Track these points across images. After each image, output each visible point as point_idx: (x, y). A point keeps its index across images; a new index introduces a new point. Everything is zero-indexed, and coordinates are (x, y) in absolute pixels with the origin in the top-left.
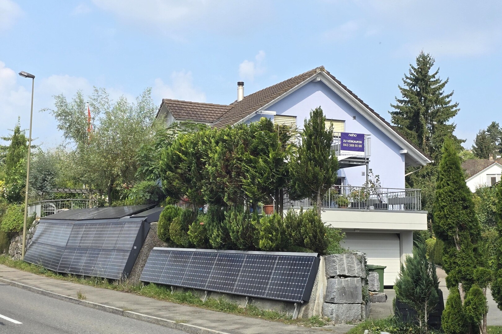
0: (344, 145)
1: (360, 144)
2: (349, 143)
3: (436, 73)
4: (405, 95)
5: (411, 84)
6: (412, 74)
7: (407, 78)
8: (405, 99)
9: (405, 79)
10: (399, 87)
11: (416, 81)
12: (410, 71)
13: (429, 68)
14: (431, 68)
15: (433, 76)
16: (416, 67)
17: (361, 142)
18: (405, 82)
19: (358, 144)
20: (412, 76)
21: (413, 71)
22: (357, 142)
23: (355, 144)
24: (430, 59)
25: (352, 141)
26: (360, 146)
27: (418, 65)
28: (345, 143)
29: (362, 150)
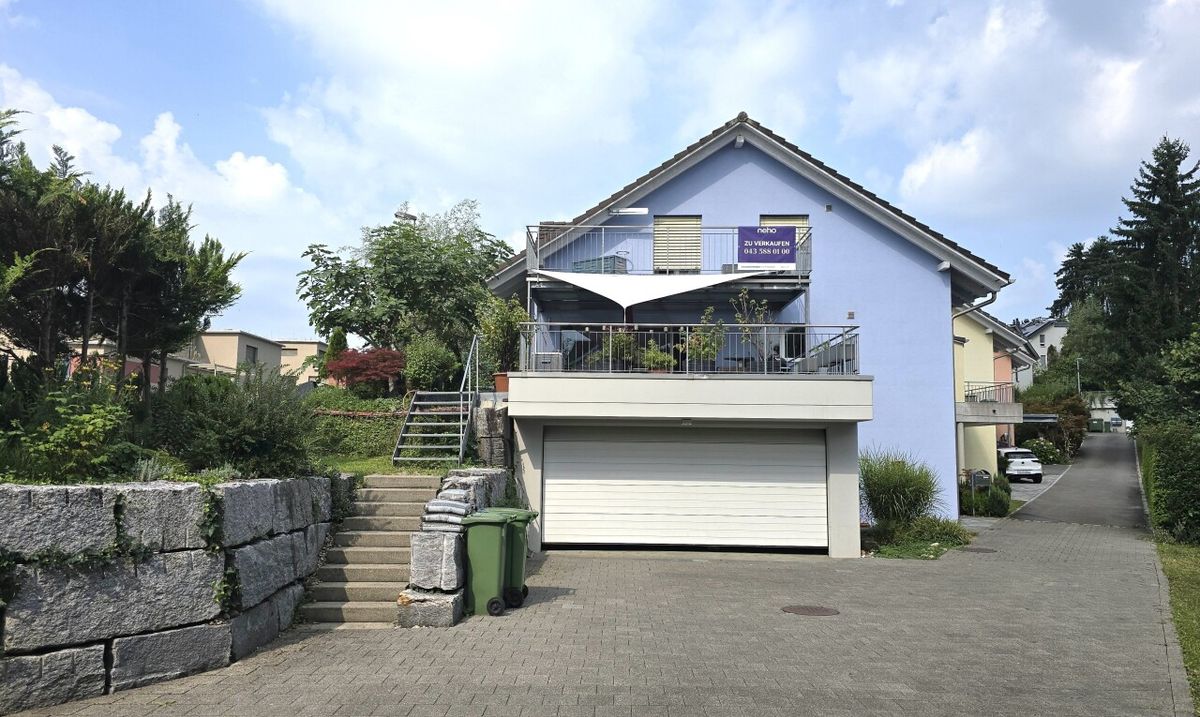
0: (746, 251)
1: (786, 247)
2: (758, 247)
3: (1195, 170)
4: (1138, 212)
5: (1147, 193)
6: (1146, 176)
7: (1139, 184)
8: (1139, 219)
9: (1135, 187)
10: (1123, 200)
11: (1154, 187)
12: (1141, 171)
13: (1179, 163)
14: (1182, 162)
15: (1189, 175)
16: (1155, 164)
17: (788, 244)
18: (1136, 192)
19: (781, 247)
20: (1146, 180)
21: (1148, 172)
22: (779, 243)
23: (772, 248)
24: (1181, 148)
25: (764, 243)
26: (787, 251)
27: (1157, 159)
28: (749, 247)
29: (790, 259)
